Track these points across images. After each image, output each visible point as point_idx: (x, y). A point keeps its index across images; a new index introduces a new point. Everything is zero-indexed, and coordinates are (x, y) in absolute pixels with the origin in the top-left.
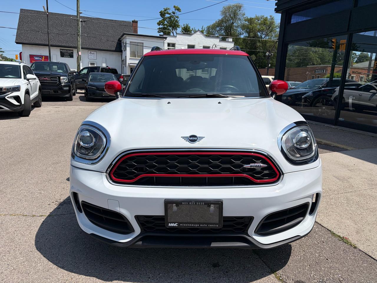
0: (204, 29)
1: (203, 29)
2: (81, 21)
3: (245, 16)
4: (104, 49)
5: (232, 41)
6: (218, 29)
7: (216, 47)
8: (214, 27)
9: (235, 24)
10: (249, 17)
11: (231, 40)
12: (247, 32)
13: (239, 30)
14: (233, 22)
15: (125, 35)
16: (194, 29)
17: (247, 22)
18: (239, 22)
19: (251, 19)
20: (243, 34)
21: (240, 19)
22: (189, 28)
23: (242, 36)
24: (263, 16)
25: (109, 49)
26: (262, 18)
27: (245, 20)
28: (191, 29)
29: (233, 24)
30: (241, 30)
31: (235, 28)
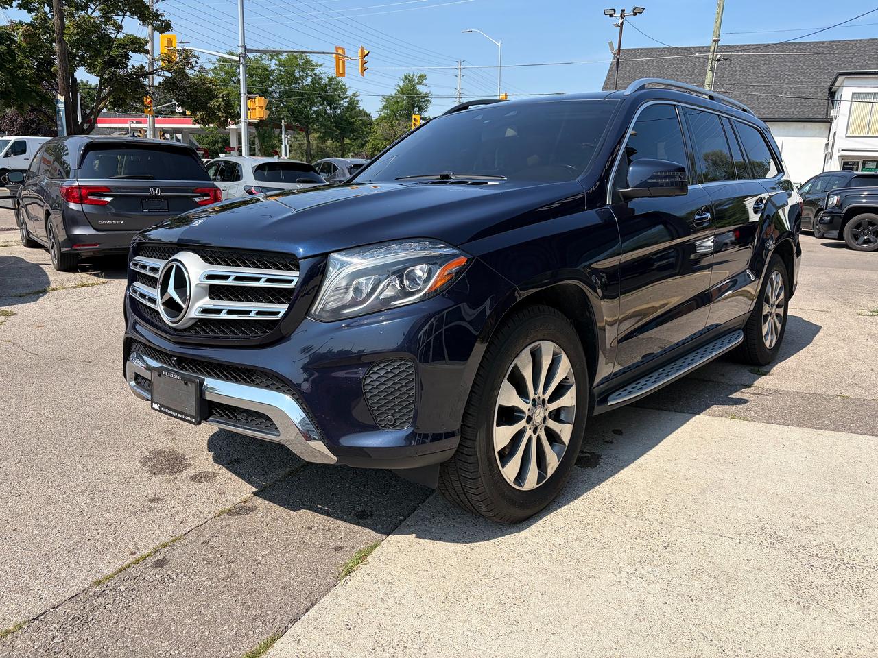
2: (718, 60)
4: (782, 116)
15: (841, 78)
25: (796, 116)
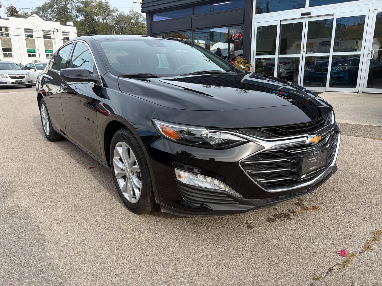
6: (50, 10)
7: (57, 31)
9: (68, 6)
11: (72, 24)
12: (82, 14)
14: (65, 4)
18: (73, 4)
19: (86, 1)
20: (79, 17)
21: (73, 1)
22: (15, 8)
23: (79, 19)
27: (80, 3)
29: (66, 6)
31: (69, 10)
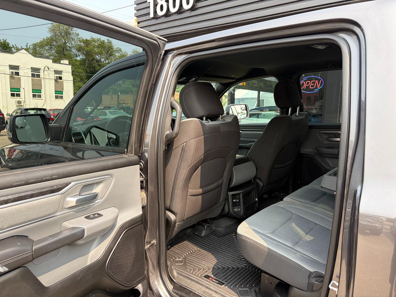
0: (30, 47)
1: (28, 47)
3: (79, 37)
5: (68, 64)
6: (47, 48)
7: (48, 69)
8: (42, 45)
9: (68, 44)
10: (84, 38)
11: (67, 62)
12: (84, 54)
13: (74, 51)
14: (65, 42)
16: (15, 47)
17: (82, 44)
18: (73, 43)
19: (87, 40)
20: (79, 56)
21: (73, 39)
22: (8, 44)
23: (78, 58)
24: (100, 39)
26: (98, 41)
27: (80, 41)
28: (11, 45)
29: (66, 44)
30: (77, 52)
31: (68, 48)
